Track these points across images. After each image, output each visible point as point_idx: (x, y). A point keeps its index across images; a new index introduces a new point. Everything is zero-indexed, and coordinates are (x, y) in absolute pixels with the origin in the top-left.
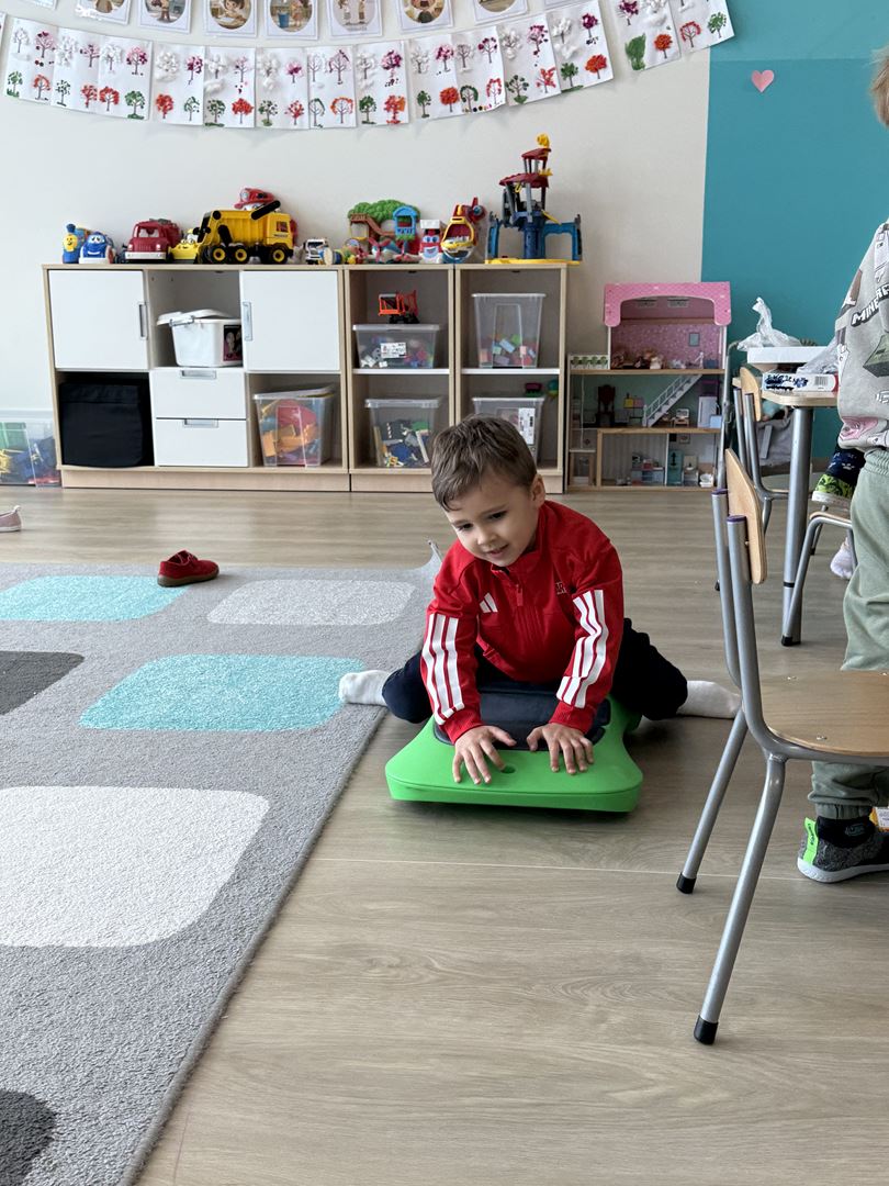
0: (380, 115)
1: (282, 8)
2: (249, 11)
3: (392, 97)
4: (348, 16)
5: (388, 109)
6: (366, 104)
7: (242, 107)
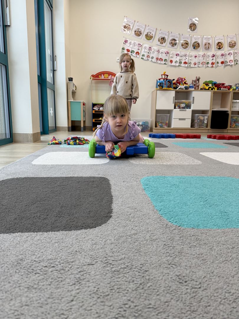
0: (210, 65)
1: (194, 45)
2: (188, 46)
3: (212, 62)
4: (206, 47)
5: (211, 64)
6: (208, 63)
7: (185, 63)
